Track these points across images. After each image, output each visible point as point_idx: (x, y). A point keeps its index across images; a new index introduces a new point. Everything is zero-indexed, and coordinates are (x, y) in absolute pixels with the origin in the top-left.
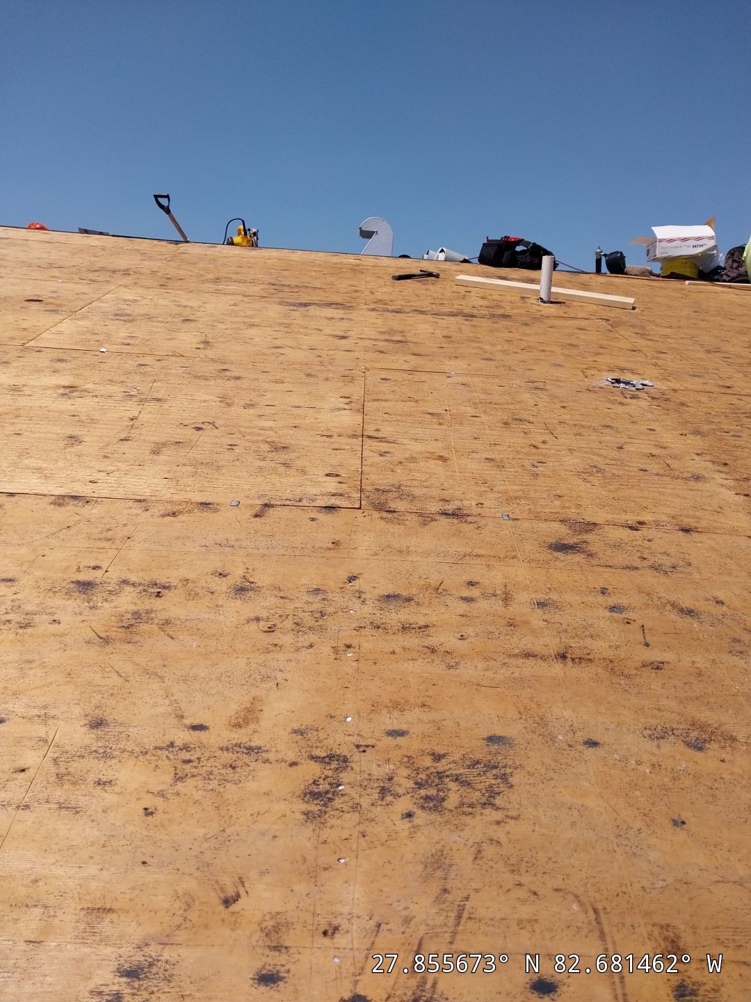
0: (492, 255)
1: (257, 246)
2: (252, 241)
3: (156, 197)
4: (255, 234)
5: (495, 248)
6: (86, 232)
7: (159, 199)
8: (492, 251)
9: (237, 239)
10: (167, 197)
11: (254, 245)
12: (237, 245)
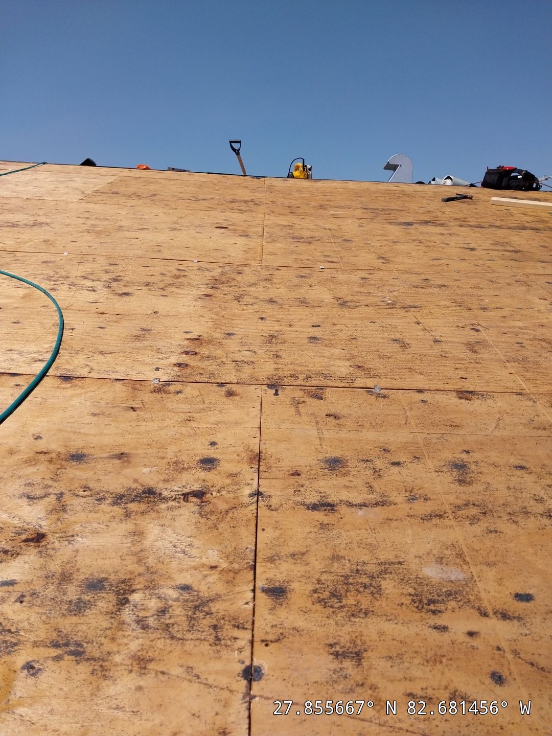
0: (495, 181)
1: (312, 179)
2: (307, 174)
3: (231, 142)
4: (310, 169)
5: (498, 175)
6: (173, 170)
7: (233, 144)
8: (495, 178)
9: (296, 174)
10: (239, 142)
11: (308, 177)
12: (297, 178)
